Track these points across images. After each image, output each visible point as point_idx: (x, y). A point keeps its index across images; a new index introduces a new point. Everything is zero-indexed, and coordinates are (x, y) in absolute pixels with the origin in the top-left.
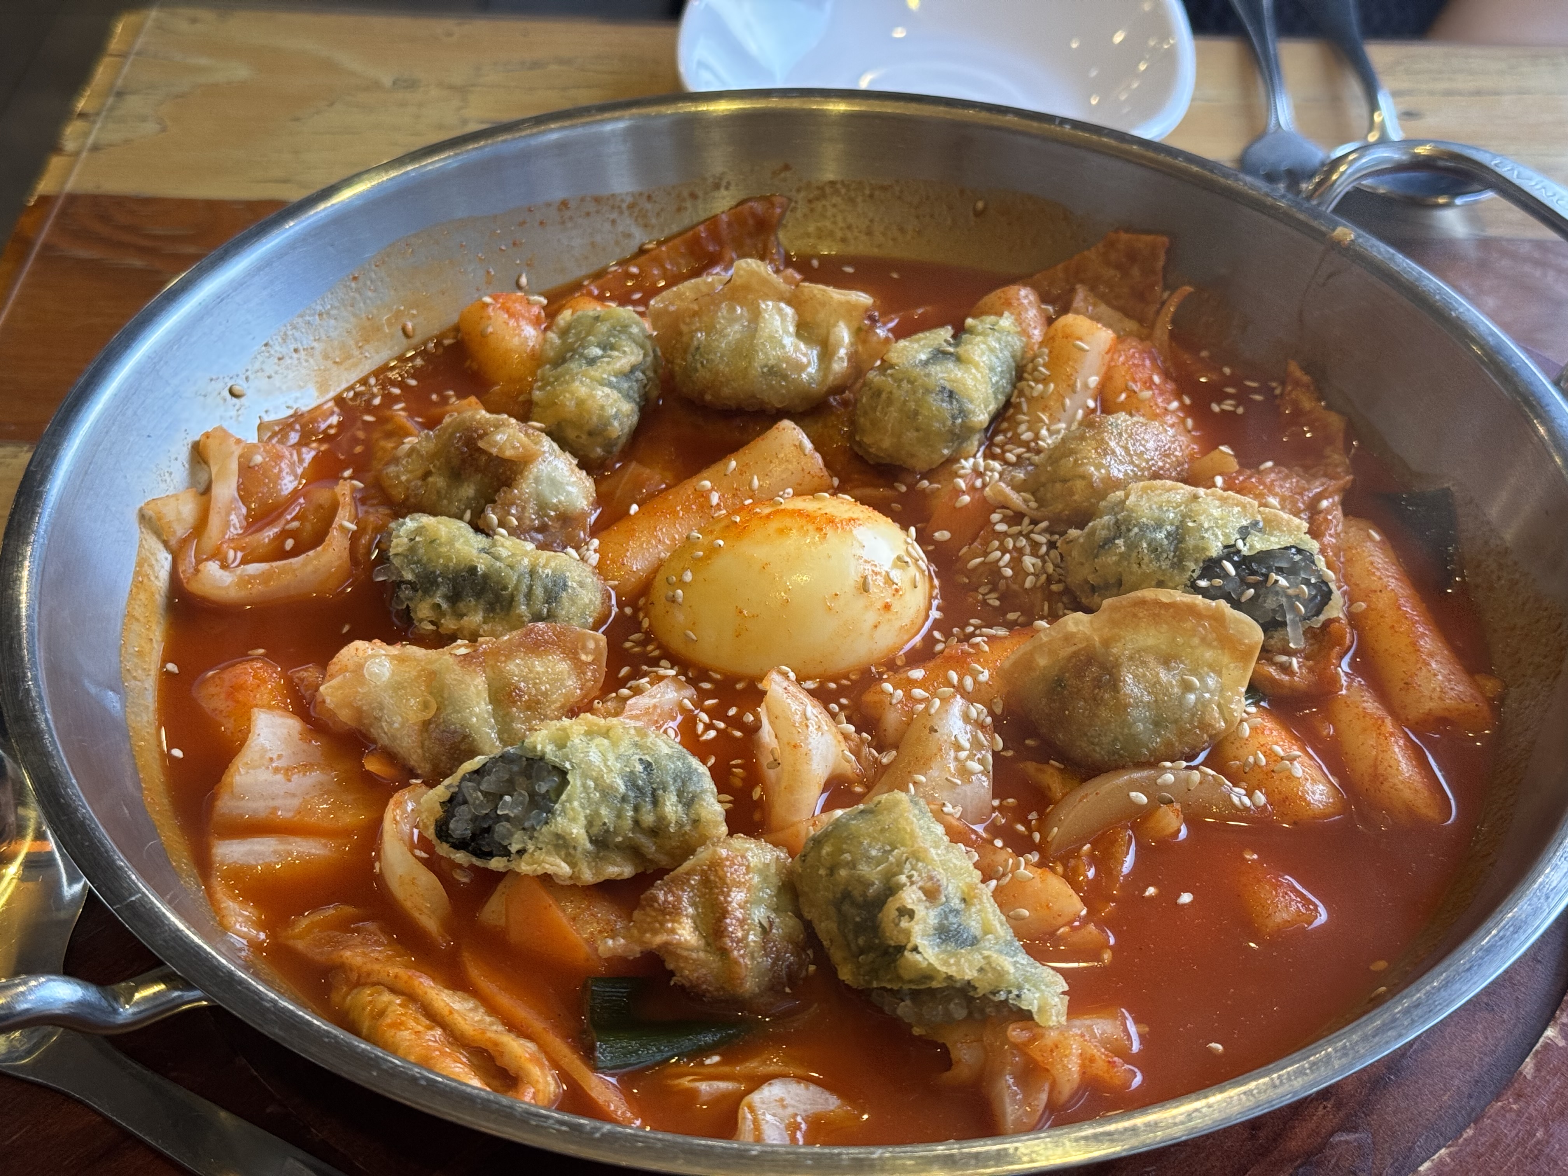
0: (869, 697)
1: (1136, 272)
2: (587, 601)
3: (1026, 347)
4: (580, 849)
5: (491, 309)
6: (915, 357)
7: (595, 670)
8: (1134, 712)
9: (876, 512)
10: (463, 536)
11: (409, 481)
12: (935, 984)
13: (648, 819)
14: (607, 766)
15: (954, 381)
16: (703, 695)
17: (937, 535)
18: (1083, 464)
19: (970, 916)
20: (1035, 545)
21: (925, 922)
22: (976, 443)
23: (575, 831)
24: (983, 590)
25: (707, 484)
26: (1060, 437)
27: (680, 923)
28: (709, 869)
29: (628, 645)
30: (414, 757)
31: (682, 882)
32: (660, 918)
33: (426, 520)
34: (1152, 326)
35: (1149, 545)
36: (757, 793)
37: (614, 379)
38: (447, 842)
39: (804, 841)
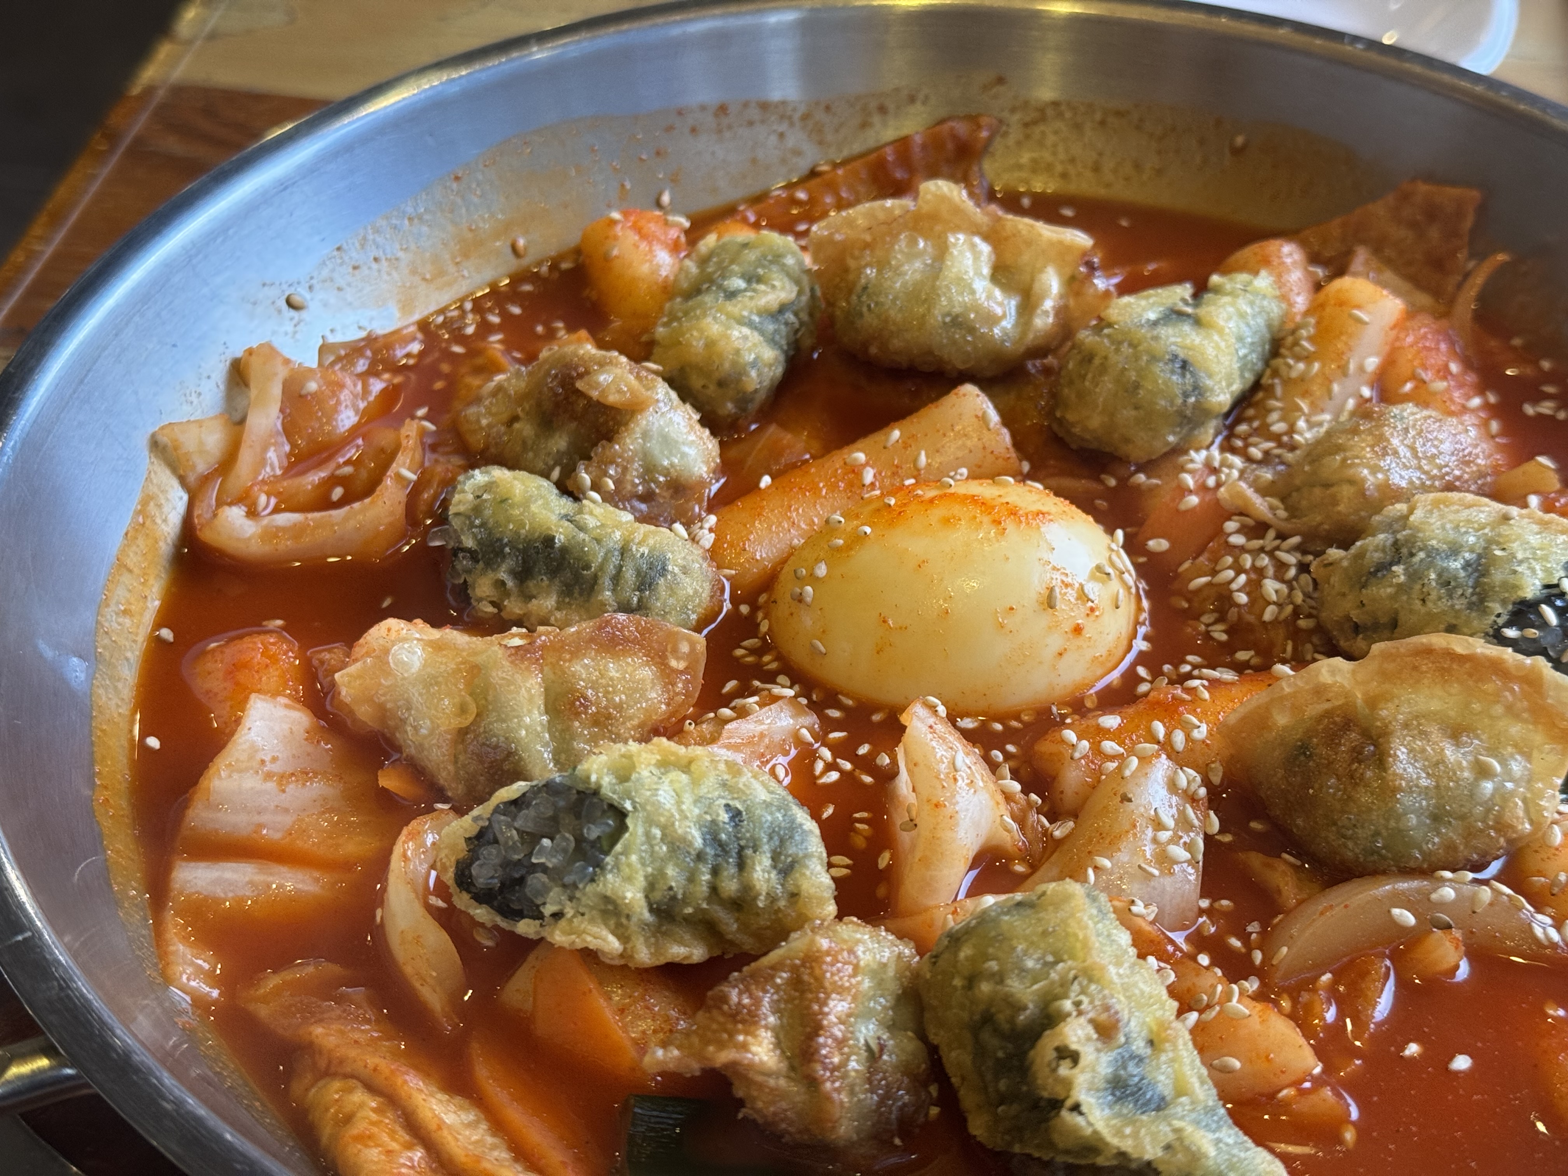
0: (1045, 747)
1: (1434, 233)
2: (691, 592)
3: (1286, 316)
4: (634, 919)
5: (618, 228)
6: (1141, 316)
7: (687, 682)
8: (1405, 800)
9: (1074, 507)
10: (542, 497)
11: (490, 426)
12: (1101, 1161)
13: (730, 886)
14: (681, 811)
15: (1189, 349)
16: (828, 724)
17: (1152, 544)
18: (1353, 465)
19: (1158, 1068)
20: (1281, 567)
21: (1093, 1070)
22: (1211, 431)
23: (629, 895)
24: (1207, 618)
25: (861, 457)
26: (1323, 430)
27: (755, 1036)
28: (803, 965)
29: (739, 652)
30: (444, 774)
31: (764, 979)
32: (730, 1026)
33: (499, 473)
34: (1451, 302)
35: (1440, 575)
36: (884, 860)
37: (756, 319)
38: (469, 892)
39: (939, 932)
